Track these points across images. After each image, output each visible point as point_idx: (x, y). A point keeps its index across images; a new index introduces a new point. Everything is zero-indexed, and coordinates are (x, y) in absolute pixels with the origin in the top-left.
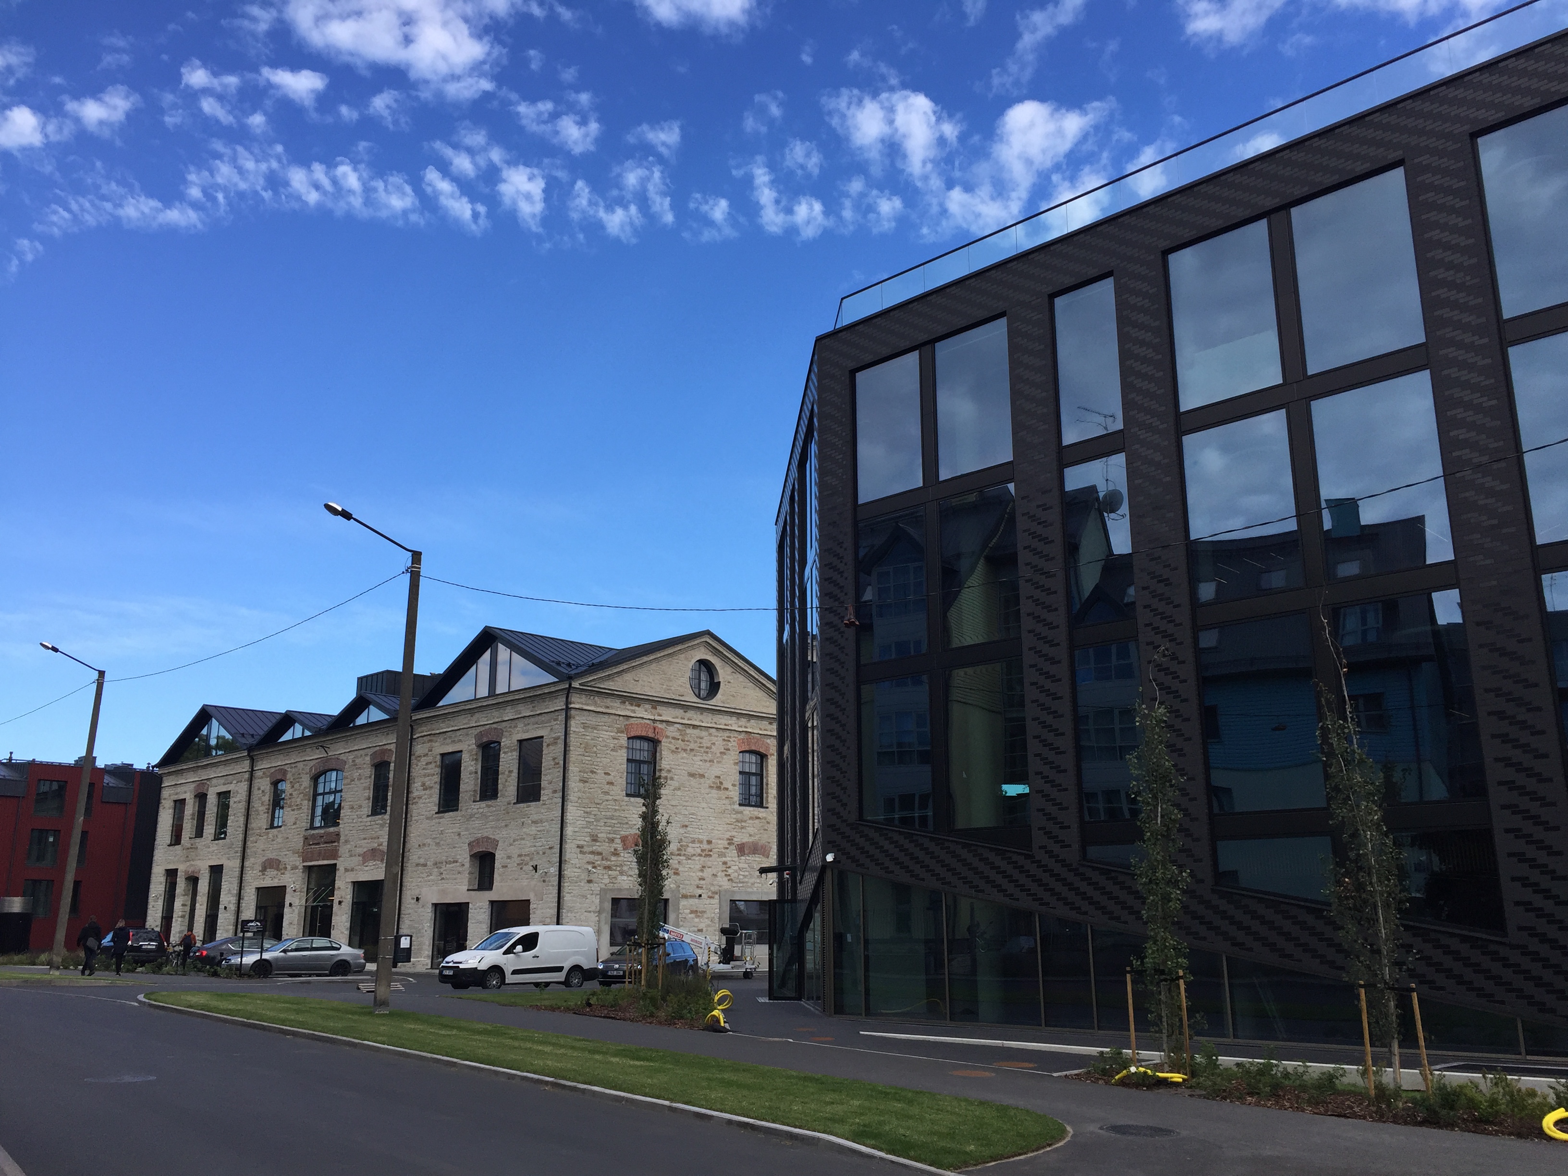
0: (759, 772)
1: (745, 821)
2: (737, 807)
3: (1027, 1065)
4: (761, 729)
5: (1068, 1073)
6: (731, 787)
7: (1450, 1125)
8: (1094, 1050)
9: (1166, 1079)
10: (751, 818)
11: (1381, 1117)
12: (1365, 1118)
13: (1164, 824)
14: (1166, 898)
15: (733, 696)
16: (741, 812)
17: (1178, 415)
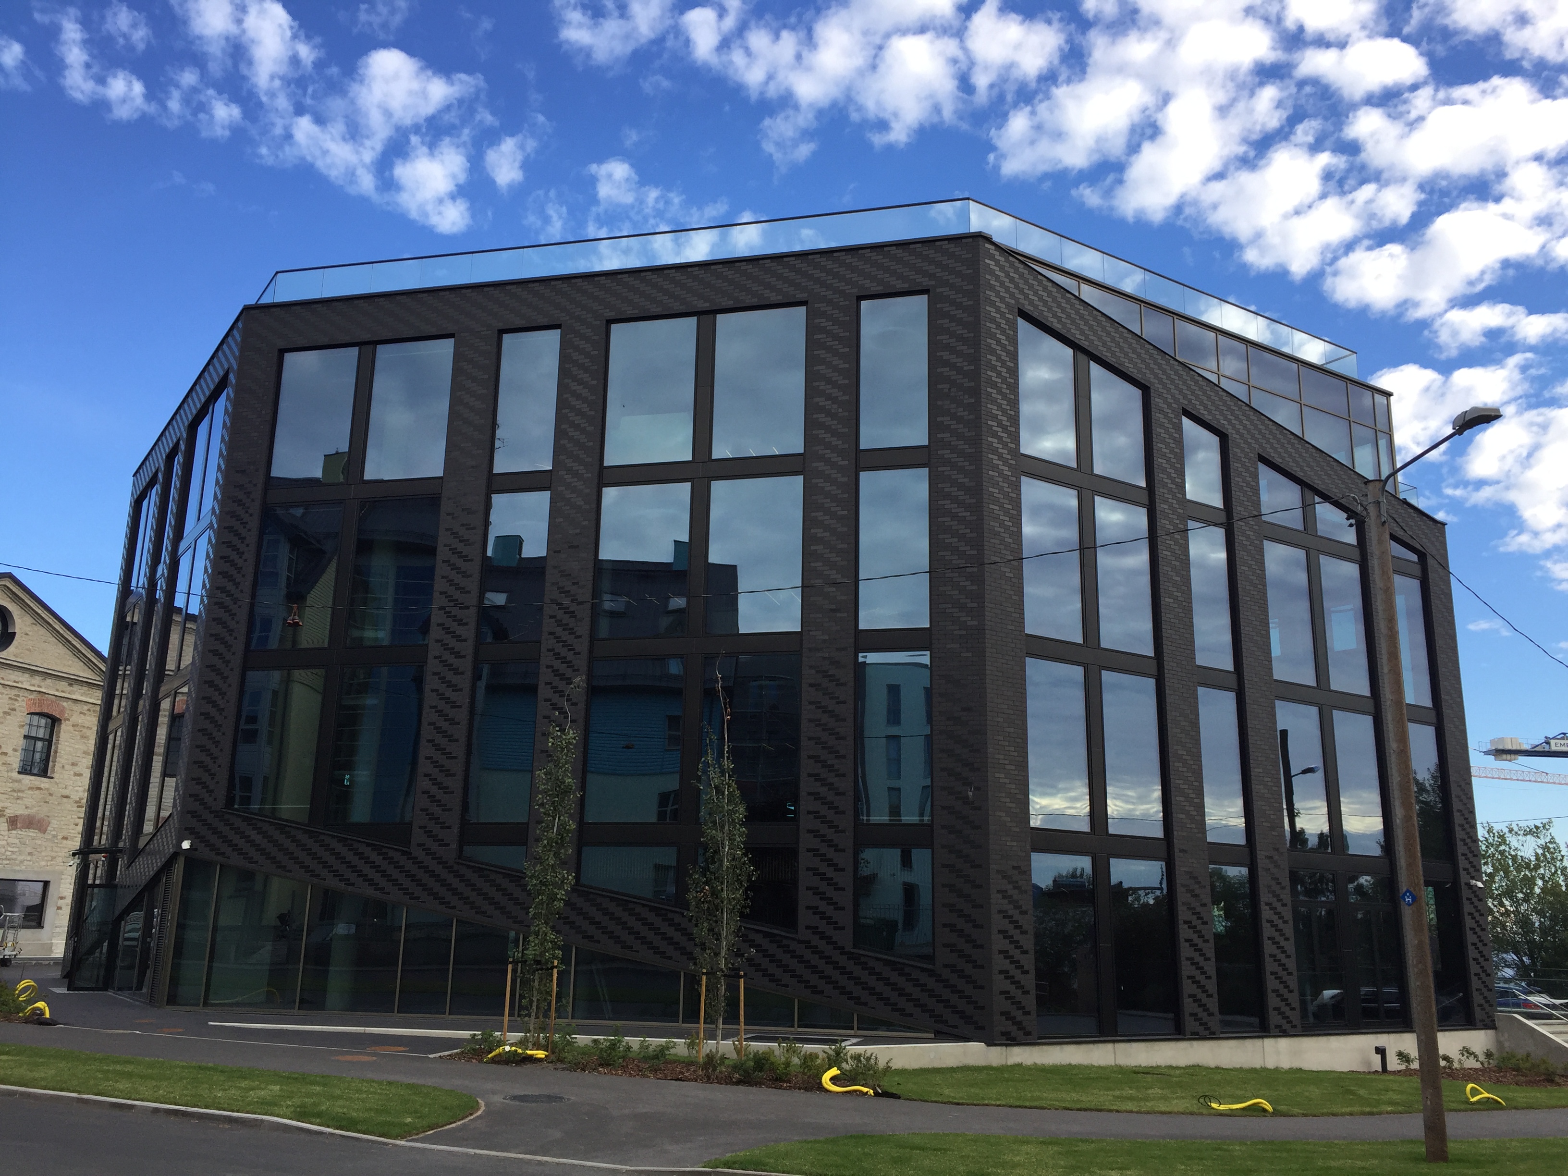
0: (47, 737)
1: (23, 791)
2: (15, 775)
3: (401, 1049)
4: (57, 690)
5: (442, 1054)
6: (10, 752)
7: (757, 1084)
8: (466, 1034)
9: (531, 1056)
10: (31, 788)
11: (708, 1079)
12: (696, 1081)
13: (558, 833)
14: (553, 898)
15: (29, 650)
16: (19, 781)
17: (602, 467)
